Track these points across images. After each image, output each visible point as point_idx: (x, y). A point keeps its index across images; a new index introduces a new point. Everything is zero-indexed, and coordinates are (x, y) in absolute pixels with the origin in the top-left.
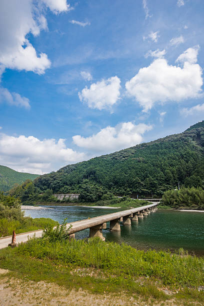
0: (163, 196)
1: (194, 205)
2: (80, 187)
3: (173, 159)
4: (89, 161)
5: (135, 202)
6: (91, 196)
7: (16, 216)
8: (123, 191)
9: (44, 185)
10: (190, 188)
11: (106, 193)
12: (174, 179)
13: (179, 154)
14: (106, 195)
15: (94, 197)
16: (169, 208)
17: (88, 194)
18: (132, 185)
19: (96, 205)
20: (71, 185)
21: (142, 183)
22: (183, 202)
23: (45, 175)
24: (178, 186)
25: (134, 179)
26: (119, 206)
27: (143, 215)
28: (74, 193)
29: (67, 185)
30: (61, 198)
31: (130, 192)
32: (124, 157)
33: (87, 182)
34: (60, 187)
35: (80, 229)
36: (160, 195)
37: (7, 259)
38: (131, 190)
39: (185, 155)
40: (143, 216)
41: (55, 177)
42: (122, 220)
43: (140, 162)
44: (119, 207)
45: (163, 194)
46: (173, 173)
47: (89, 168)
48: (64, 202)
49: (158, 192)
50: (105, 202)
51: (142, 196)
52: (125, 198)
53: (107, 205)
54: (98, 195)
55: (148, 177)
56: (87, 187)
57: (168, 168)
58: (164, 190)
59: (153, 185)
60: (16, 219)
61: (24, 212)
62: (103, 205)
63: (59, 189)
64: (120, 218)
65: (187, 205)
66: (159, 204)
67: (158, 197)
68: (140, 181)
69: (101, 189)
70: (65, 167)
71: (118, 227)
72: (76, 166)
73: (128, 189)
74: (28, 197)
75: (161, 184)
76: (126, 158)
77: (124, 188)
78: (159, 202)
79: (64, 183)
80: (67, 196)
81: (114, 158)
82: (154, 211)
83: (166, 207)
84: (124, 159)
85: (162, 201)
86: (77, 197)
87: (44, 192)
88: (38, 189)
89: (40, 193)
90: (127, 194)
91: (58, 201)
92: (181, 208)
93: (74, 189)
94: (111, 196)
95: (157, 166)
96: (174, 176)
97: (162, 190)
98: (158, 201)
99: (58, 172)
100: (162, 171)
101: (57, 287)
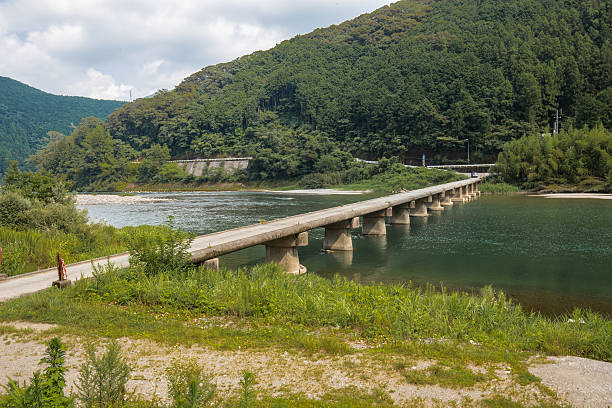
0: (500, 155)
1: (591, 179)
2: (250, 136)
3: (553, 34)
4: (272, 51)
5: (413, 175)
6: (285, 162)
7: (66, 224)
8: (381, 143)
9: (141, 132)
10: (591, 127)
11: (330, 150)
12: (545, 103)
13: (577, 15)
14: (329, 157)
15: (294, 164)
16: (513, 191)
17: (276, 156)
18: (407, 124)
19: (301, 186)
20: (222, 130)
21: (441, 117)
22: (560, 172)
23: (140, 103)
24: (552, 126)
25: (417, 107)
26: (368, 188)
27: (429, 210)
28: (235, 155)
29: (210, 129)
30: (196, 168)
31: (403, 147)
32: (388, 33)
33: (272, 120)
34: (191, 137)
35: (232, 247)
36: (492, 153)
37: (52, 308)
38: (404, 142)
39: (599, 16)
40: (426, 213)
41: (171, 108)
42: (356, 223)
43: (440, 49)
44: (367, 191)
45: (501, 150)
46: (543, 83)
47: (274, 74)
48: (207, 180)
49: (488, 143)
50: (326, 177)
51: (439, 157)
52: (384, 166)
53: (333, 185)
54: (306, 157)
55: (461, 98)
56: (270, 137)
57: (530, 66)
58: (507, 138)
59: (474, 124)
60: (67, 231)
61: (85, 212)
62: (321, 187)
63: (189, 143)
64: (350, 220)
65: (571, 181)
66: (488, 178)
67: (488, 158)
68: (434, 112)
69: (314, 140)
70: (198, 74)
71: (347, 243)
72: (235, 67)
73: (397, 139)
74: (99, 170)
75: (498, 120)
76: (395, 36)
77: (383, 136)
78: (487, 174)
79: (201, 127)
80: (214, 164)
81: (355, 37)
82: (465, 198)
83: (505, 186)
84: (387, 39)
85: (496, 169)
86: (245, 165)
87: (144, 155)
88: (125, 147)
89: (133, 158)
90: (395, 153)
91: (190, 180)
92: (549, 188)
93: (232, 143)
94: (344, 160)
95: (495, 59)
96: (543, 91)
97: (500, 138)
98: (485, 170)
99: (179, 89)
100: (509, 75)
101: (154, 344)
